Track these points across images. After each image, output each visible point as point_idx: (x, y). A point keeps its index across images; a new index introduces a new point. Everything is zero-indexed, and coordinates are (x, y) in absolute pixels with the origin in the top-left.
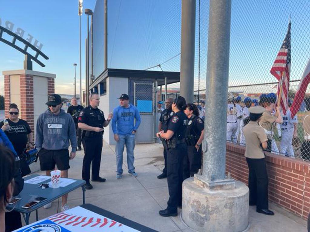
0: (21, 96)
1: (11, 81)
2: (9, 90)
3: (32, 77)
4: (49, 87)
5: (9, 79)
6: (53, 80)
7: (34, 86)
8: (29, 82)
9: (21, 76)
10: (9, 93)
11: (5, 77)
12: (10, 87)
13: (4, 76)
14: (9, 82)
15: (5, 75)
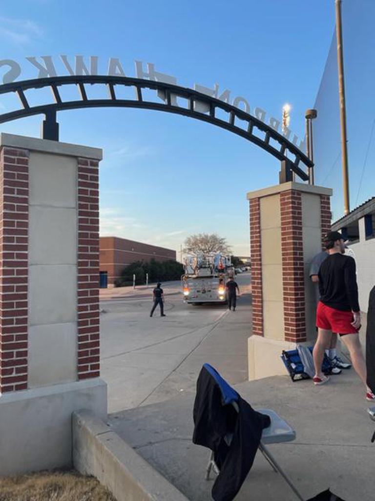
0: (283, 229)
1: (262, 207)
2: (259, 223)
3: (300, 195)
4: (322, 212)
5: (259, 205)
6: (329, 199)
7: (303, 211)
8: (296, 203)
9: (282, 195)
10: (259, 227)
11: (250, 203)
12: (259, 218)
13: (249, 201)
14: (259, 209)
15: (250, 199)
